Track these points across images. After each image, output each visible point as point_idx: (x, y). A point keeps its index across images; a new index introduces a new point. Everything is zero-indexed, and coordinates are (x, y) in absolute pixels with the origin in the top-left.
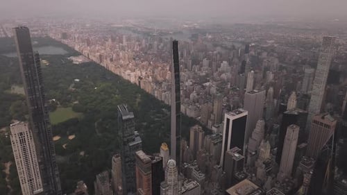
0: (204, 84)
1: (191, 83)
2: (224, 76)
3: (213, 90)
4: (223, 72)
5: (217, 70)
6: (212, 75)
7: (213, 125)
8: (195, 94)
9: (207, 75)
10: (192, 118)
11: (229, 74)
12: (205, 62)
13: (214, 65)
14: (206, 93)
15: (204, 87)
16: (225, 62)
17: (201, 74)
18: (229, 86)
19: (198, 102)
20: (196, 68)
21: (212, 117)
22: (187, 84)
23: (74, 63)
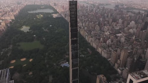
0: (117, 35)
1: (109, 34)
2: (131, 31)
3: (123, 40)
4: (131, 28)
5: (127, 27)
6: (124, 29)
7: (118, 67)
8: (110, 41)
9: (120, 29)
10: (105, 58)
11: (135, 29)
12: (120, 21)
13: (126, 23)
14: (117, 41)
15: (117, 37)
16: (133, 22)
17: (116, 28)
18: (134, 38)
19: (111, 47)
20: (114, 24)
21: (119, 61)
22: (106, 34)
23: (54, 17)
